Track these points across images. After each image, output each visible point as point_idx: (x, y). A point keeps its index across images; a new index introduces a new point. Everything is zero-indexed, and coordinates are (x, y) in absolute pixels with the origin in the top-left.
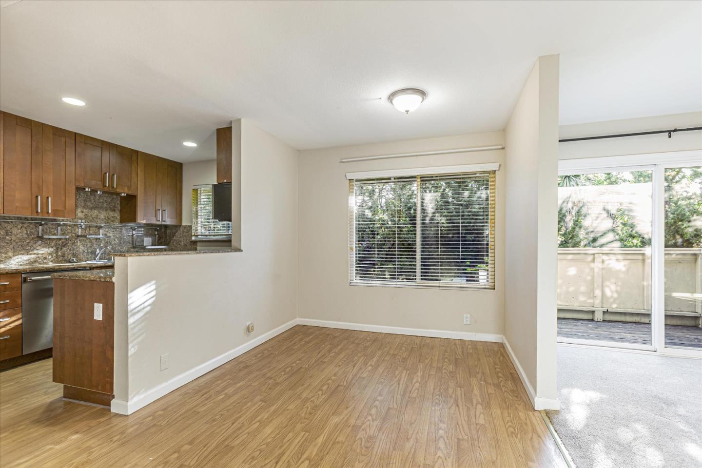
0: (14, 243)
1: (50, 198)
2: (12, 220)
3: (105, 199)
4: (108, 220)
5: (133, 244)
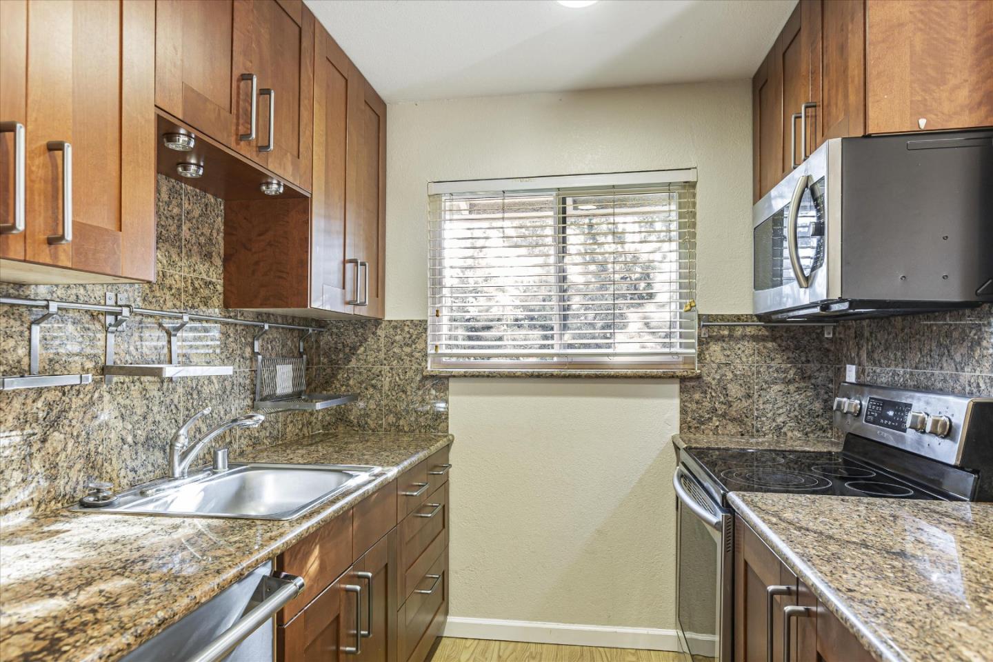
3: (186, 206)
4: (194, 295)
5: (254, 393)
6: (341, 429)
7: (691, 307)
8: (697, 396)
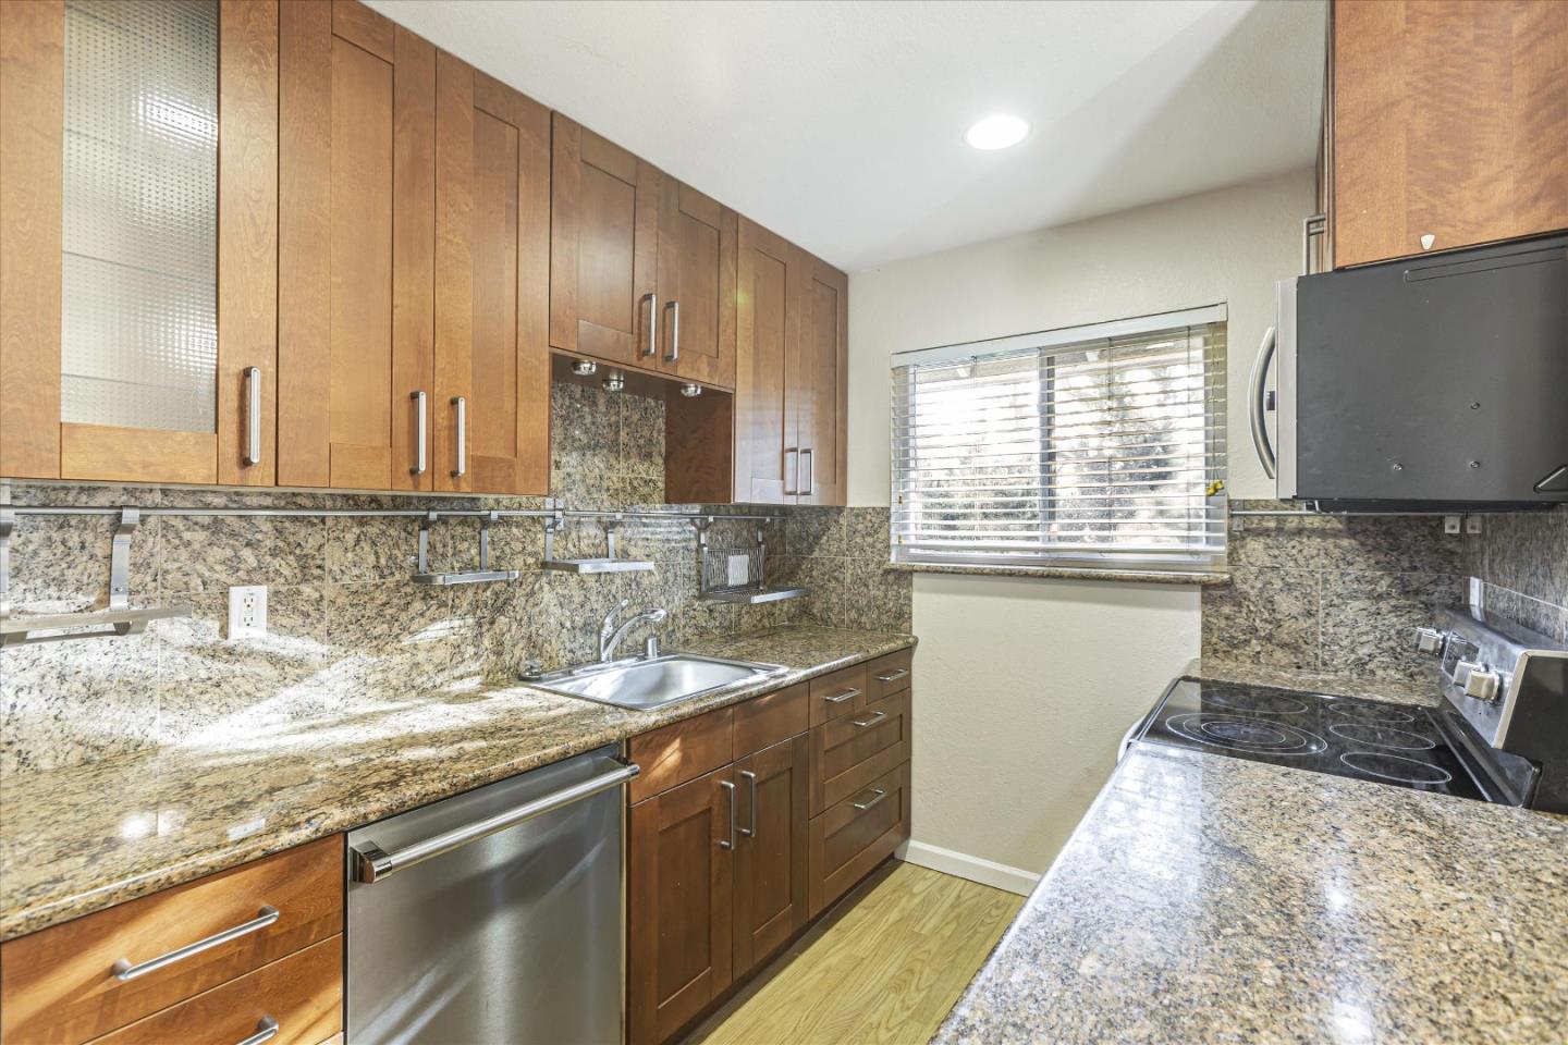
0: (330, 614)
1: (462, 404)
2: (324, 508)
3: (624, 413)
4: (633, 492)
5: (700, 584)
6: (805, 622)
7: (1216, 490)
8: (1226, 610)
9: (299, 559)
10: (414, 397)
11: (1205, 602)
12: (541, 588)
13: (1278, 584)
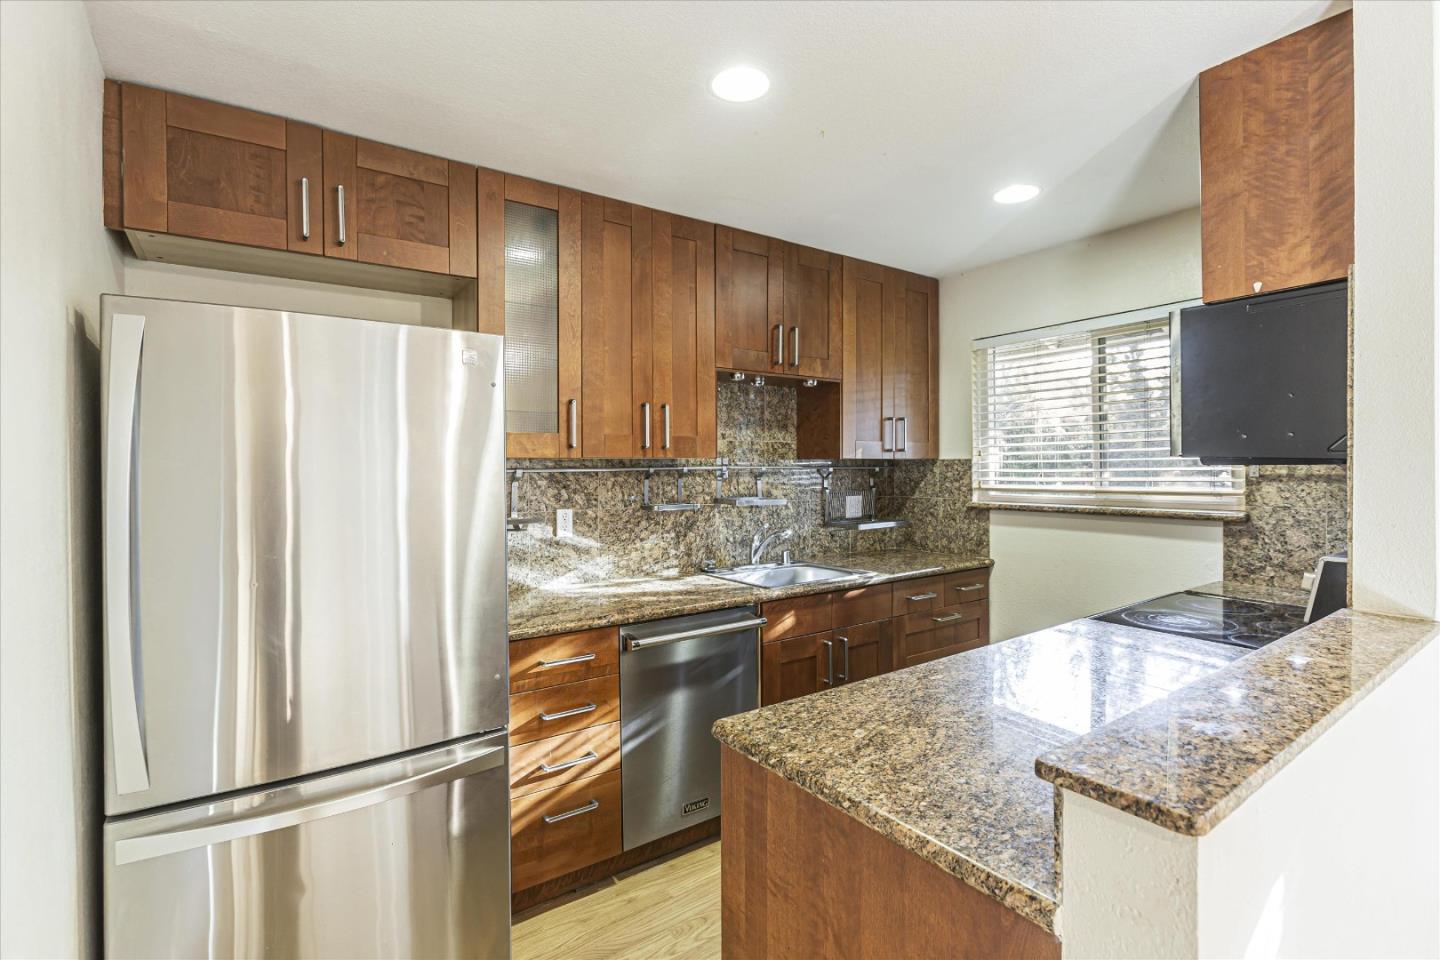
0: (600, 527)
1: (667, 408)
2: (596, 467)
3: (767, 398)
4: (774, 453)
5: (824, 515)
6: (909, 547)
8: (1245, 542)
9: (586, 495)
10: (643, 406)
11: (1226, 535)
12: (714, 515)
13: (1290, 521)
